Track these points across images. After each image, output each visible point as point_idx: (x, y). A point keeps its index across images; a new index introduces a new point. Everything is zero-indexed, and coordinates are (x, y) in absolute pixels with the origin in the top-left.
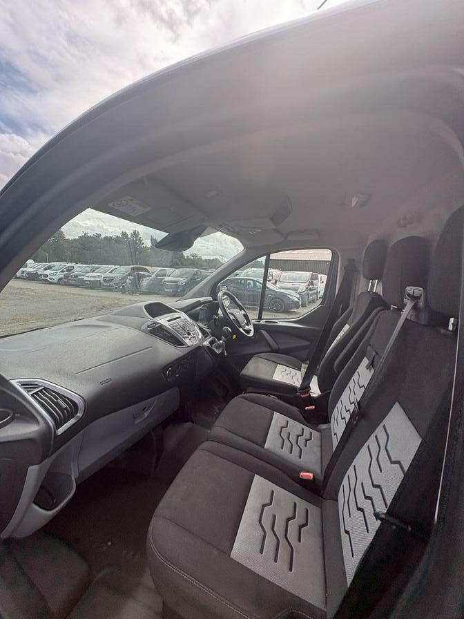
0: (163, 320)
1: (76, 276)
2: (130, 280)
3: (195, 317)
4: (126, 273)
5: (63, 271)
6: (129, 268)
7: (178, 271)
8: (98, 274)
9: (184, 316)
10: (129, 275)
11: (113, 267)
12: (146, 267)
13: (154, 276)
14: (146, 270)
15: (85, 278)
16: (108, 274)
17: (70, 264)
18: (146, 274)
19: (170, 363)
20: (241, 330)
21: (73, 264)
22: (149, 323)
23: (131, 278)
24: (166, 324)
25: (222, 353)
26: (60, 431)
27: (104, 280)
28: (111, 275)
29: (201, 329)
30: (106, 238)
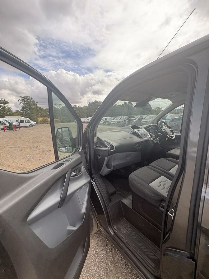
0: (136, 130)
1: (108, 122)
2: (127, 122)
3: (149, 131)
4: (126, 119)
5: (104, 120)
6: (127, 117)
7: (148, 117)
8: (115, 120)
9: (144, 130)
10: (127, 120)
11: (121, 117)
12: (134, 116)
13: (137, 119)
14: (134, 117)
15: (111, 122)
16: (119, 120)
17: (106, 117)
18: (134, 119)
19: (138, 143)
20: (168, 136)
21: (107, 117)
22: (131, 131)
23: (128, 121)
24: (137, 131)
25: (158, 143)
26: (111, 151)
27: (117, 122)
28: (120, 120)
29: (150, 135)
30: (118, 105)
